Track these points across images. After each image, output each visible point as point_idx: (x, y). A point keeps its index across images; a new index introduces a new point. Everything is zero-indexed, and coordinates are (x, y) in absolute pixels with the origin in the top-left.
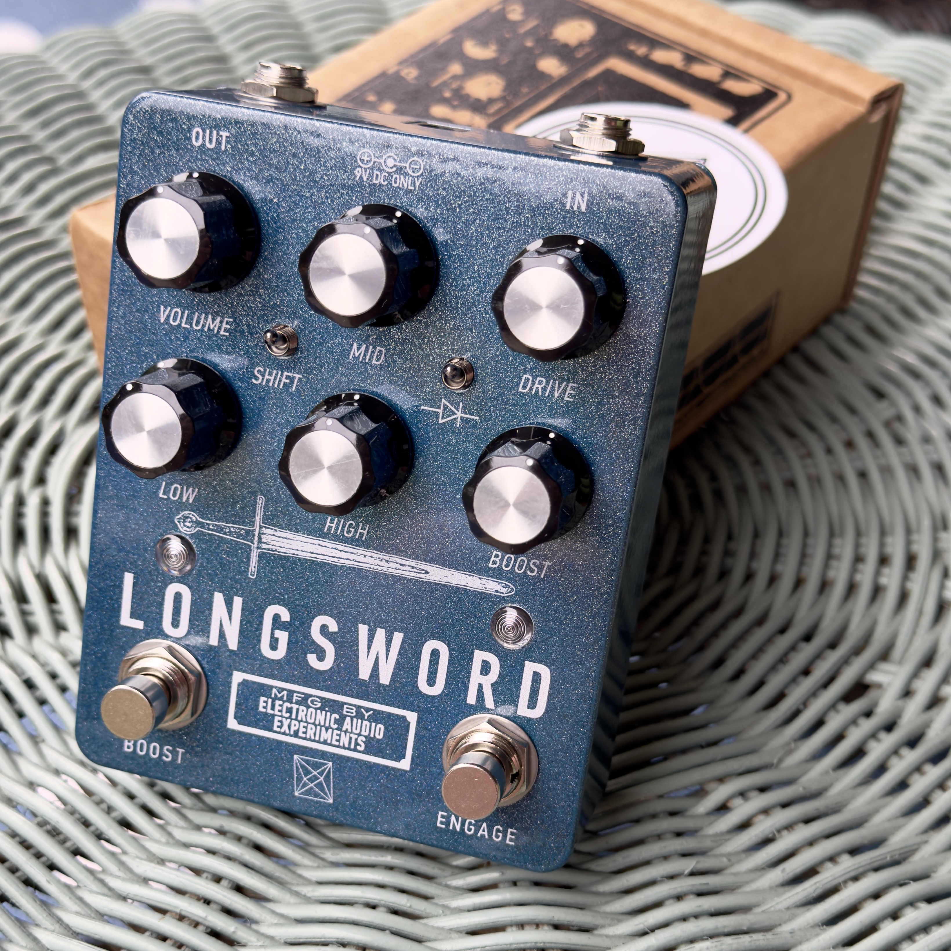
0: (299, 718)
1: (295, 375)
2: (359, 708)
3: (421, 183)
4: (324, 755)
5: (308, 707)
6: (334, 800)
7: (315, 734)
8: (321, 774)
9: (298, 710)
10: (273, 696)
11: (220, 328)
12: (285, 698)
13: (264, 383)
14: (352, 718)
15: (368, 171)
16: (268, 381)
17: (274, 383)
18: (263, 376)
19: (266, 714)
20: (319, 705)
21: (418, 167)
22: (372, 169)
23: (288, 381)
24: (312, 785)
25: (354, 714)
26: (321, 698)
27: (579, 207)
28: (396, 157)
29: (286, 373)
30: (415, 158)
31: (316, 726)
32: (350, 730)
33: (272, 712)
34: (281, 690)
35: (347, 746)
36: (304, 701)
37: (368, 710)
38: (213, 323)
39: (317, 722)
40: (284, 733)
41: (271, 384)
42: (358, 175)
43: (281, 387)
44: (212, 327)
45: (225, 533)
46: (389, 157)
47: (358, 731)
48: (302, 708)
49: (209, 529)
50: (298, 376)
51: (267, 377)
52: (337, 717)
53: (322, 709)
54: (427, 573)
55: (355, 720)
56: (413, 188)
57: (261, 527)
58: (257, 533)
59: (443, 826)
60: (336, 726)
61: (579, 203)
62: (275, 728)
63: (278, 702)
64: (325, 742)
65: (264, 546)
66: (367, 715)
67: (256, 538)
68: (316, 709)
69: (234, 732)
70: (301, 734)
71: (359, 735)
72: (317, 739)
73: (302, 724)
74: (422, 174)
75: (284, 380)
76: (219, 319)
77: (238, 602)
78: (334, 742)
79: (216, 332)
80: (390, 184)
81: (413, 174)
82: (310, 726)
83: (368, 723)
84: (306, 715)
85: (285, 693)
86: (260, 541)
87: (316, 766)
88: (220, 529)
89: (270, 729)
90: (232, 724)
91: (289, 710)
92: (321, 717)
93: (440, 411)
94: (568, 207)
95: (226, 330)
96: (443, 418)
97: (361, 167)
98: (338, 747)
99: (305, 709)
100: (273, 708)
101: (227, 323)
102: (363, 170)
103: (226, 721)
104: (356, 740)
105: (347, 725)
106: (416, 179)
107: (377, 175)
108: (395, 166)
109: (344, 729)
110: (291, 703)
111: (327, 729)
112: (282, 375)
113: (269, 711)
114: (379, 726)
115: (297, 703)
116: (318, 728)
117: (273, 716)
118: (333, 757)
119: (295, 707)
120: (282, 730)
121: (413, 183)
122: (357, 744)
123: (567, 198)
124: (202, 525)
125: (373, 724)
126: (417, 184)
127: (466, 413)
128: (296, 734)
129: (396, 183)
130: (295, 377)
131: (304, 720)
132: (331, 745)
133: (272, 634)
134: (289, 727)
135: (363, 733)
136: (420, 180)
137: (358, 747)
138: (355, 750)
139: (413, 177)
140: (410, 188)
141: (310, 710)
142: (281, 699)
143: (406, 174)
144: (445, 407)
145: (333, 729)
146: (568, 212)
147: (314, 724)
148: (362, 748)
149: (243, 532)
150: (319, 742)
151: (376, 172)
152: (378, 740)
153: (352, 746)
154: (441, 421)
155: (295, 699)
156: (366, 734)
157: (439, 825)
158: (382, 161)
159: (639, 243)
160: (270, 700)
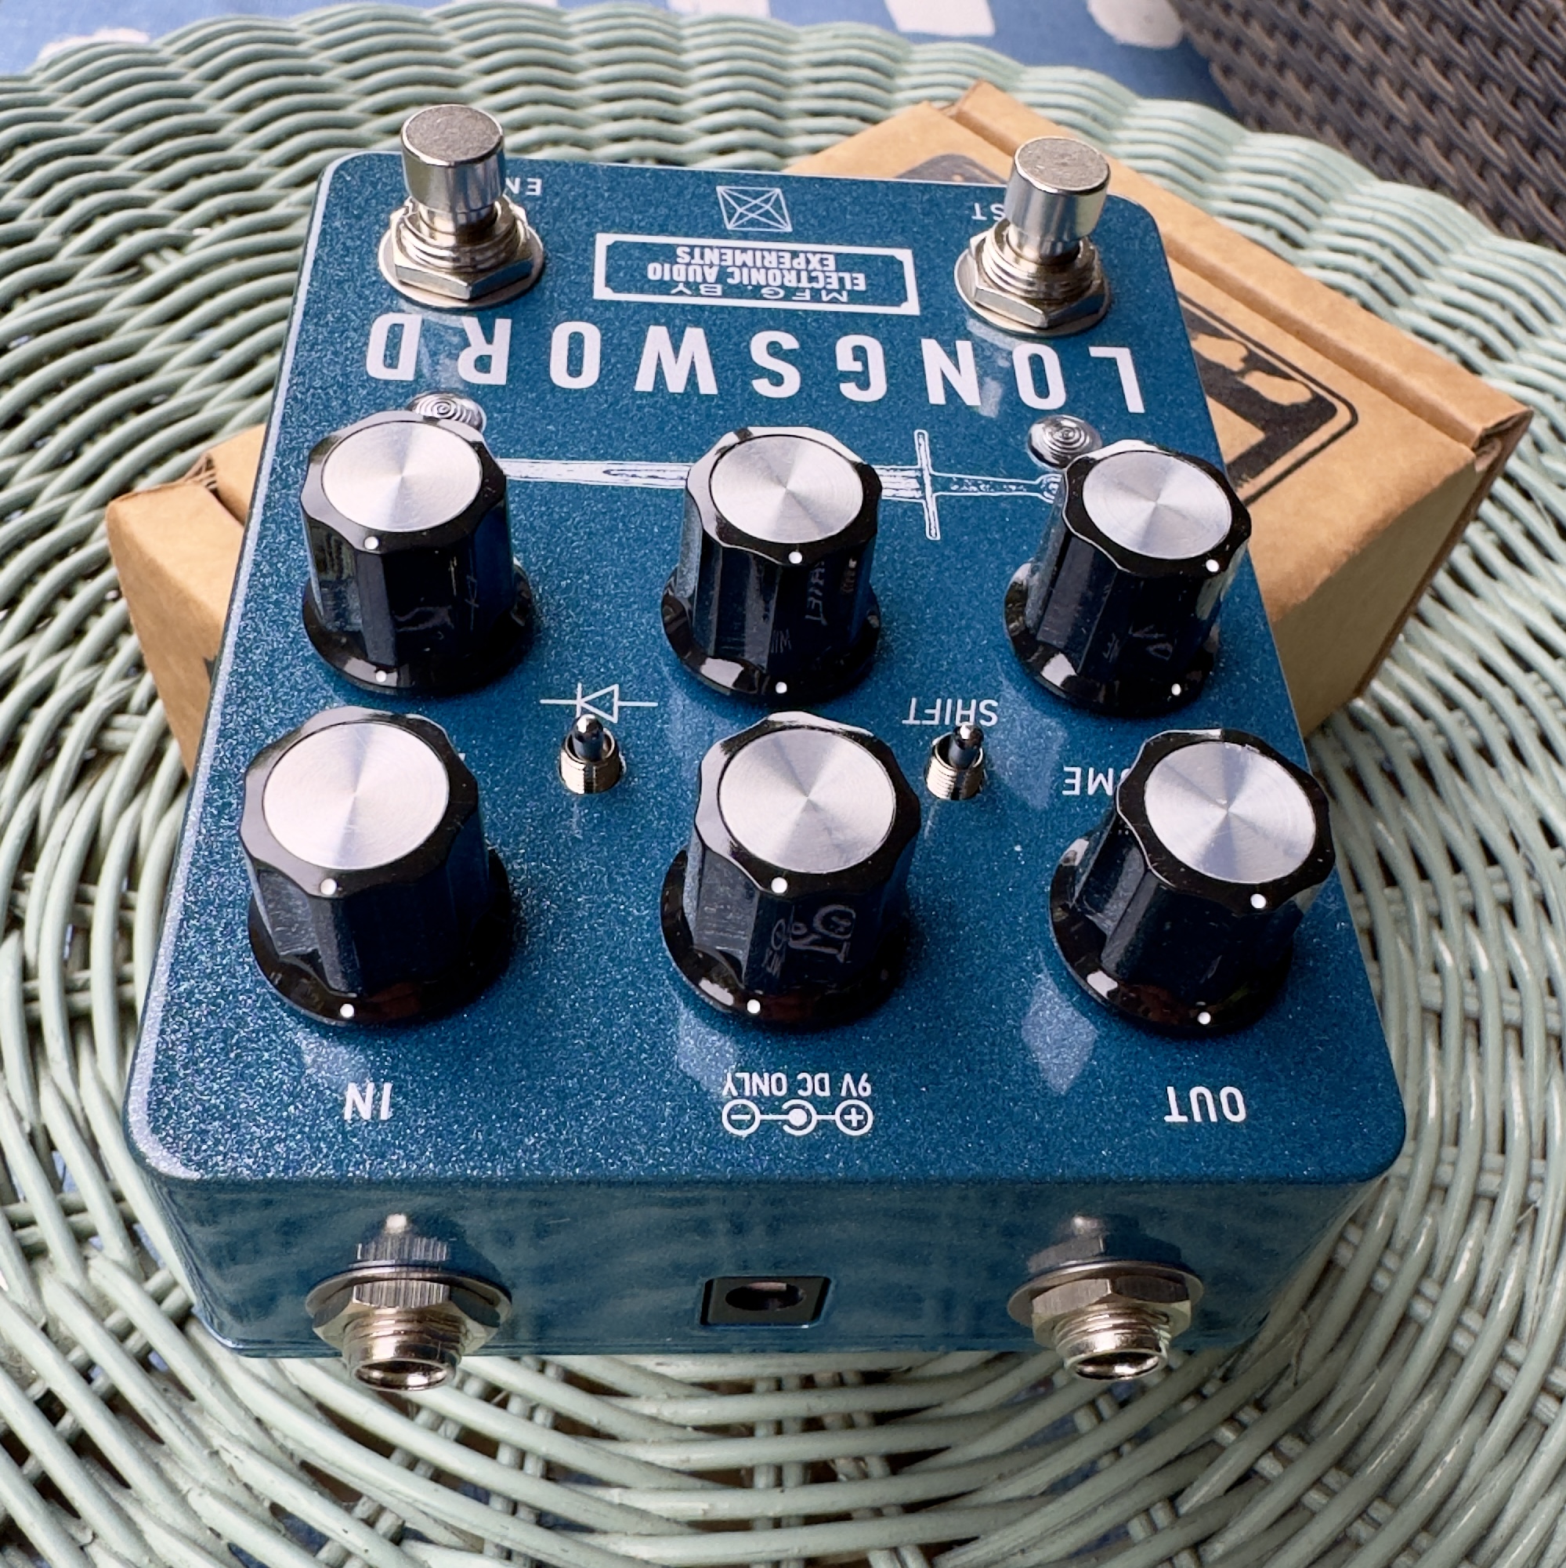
0: (794, 273)
1: (917, 722)
2: (698, 294)
3: (723, 1087)
4: (745, 236)
5: (782, 286)
6: (714, 191)
7: (763, 257)
8: (742, 216)
9: (799, 281)
10: (845, 293)
11: (1084, 777)
12: (824, 293)
13: (974, 702)
14: (705, 281)
15: (844, 1093)
16: (967, 706)
17: (955, 705)
18: (978, 712)
19: (850, 271)
20: (764, 291)
21: (734, 1117)
22: (836, 1099)
23: (928, 711)
24: (754, 202)
25: (702, 287)
26: (762, 298)
27: (363, 1091)
28: (786, 1128)
29: (936, 722)
30: (744, 1133)
31: (764, 267)
32: (706, 269)
33: (841, 274)
34: (834, 301)
35: (707, 251)
36: (790, 293)
37: (681, 293)
38: (1101, 783)
39: (763, 271)
40: (814, 253)
41: (960, 702)
42: (863, 1082)
43: (939, 702)
44: (1101, 777)
45: (986, 482)
46: (801, 1128)
47: (691, 269)
48: (794, 284)
49: (1018, 485)
50: (911, 721)
51: (972, 713)
52: (730, 281)
53: (758, 287)
54: (607, 472)
55: (699, 279)
56: (738, 1075)
57: (924, 498)
58: (928, 489)
59: (530, 180)
60: (730, 270)
61: (364, 1099)
62: (831, 258)
63: (835, 285)
64: (744, 250)
65: (912, 474)
66: (681, 287)
67: (927, 480)
68: (768, 285)
69: (901, 246)
70: (788, 256)
71: (688, 264)
72: (758, 254)
73: (788, 266)
74: (723, 1105)
75: (937, 712)
76: (1091, 791)
77: (936, 396)
78: (729, 252)
79: (1091, 770)
80: (791, 1077)
81: (745, 1102)
82: (774, 264)
83: (676, 278)
84: (783, 276)
85: (825, 298)
86: (920, 480)
87: (752, 223)
88: (994, 486)
89: (837, 255)
90: (905, 256)
91: (811, 279)
92: (758, 277)
93: (617, 703)
94: (387, 1087)
95: (1073, 775)
96: (611, 694)
97: (859, 1098)
98: (720, 248)
99: (787, 283)
100: (841, 280)
101: (1072, 787)
102: (854, 1094)
103: (915, 256)
104: (693, 257)
105: (712, 275)
106: (735, 1093)
107: (822, 1089)
108: (787, 1112)
109: (715, 269)
110: (812, 289)
111: (744, 265)
112: (942, 719)
113: (847, 276)
114: (658, 277)
115: (803, 290)
116: (759, 264)
117: (837, 270)
118: (727, 235)
119: (804, 283)
120: (818, 256)
121: (739, 1084)
122: (691, 254)
123: (392, 1105)
124: (1030, 488)
125: (667, 278)
126: (729, 1084)
127: (568, 706)
128: (795, 254)
129: (779, 1080)
130: (915, 719)
131: (785, 272)
132: (734, 249)
133: (865, 365)
134: (808, 262)
135: (683, 268)
136: (725, 1092)
137: (687, 250)
138: (692, 247)
139: (741, 1096)
140: (746, 1076)
141: (778, 282)
142: (829, 292)
143: (759, 1100)
144: (609, 711)
145: (734, 265)
146: (387, 1079)
147: (767, 269)
148: (679, 251)
149: (955, 487)
150: (754, 250)
151: (827, 1093)
152: (655, 260)
153: (697, 251)
154: (615, 688)
155: (808, 293)
156: (675, 268)
157: (539, 182)
158: (816, 1118)
159: (224, 1041)
160: (848, 286)
